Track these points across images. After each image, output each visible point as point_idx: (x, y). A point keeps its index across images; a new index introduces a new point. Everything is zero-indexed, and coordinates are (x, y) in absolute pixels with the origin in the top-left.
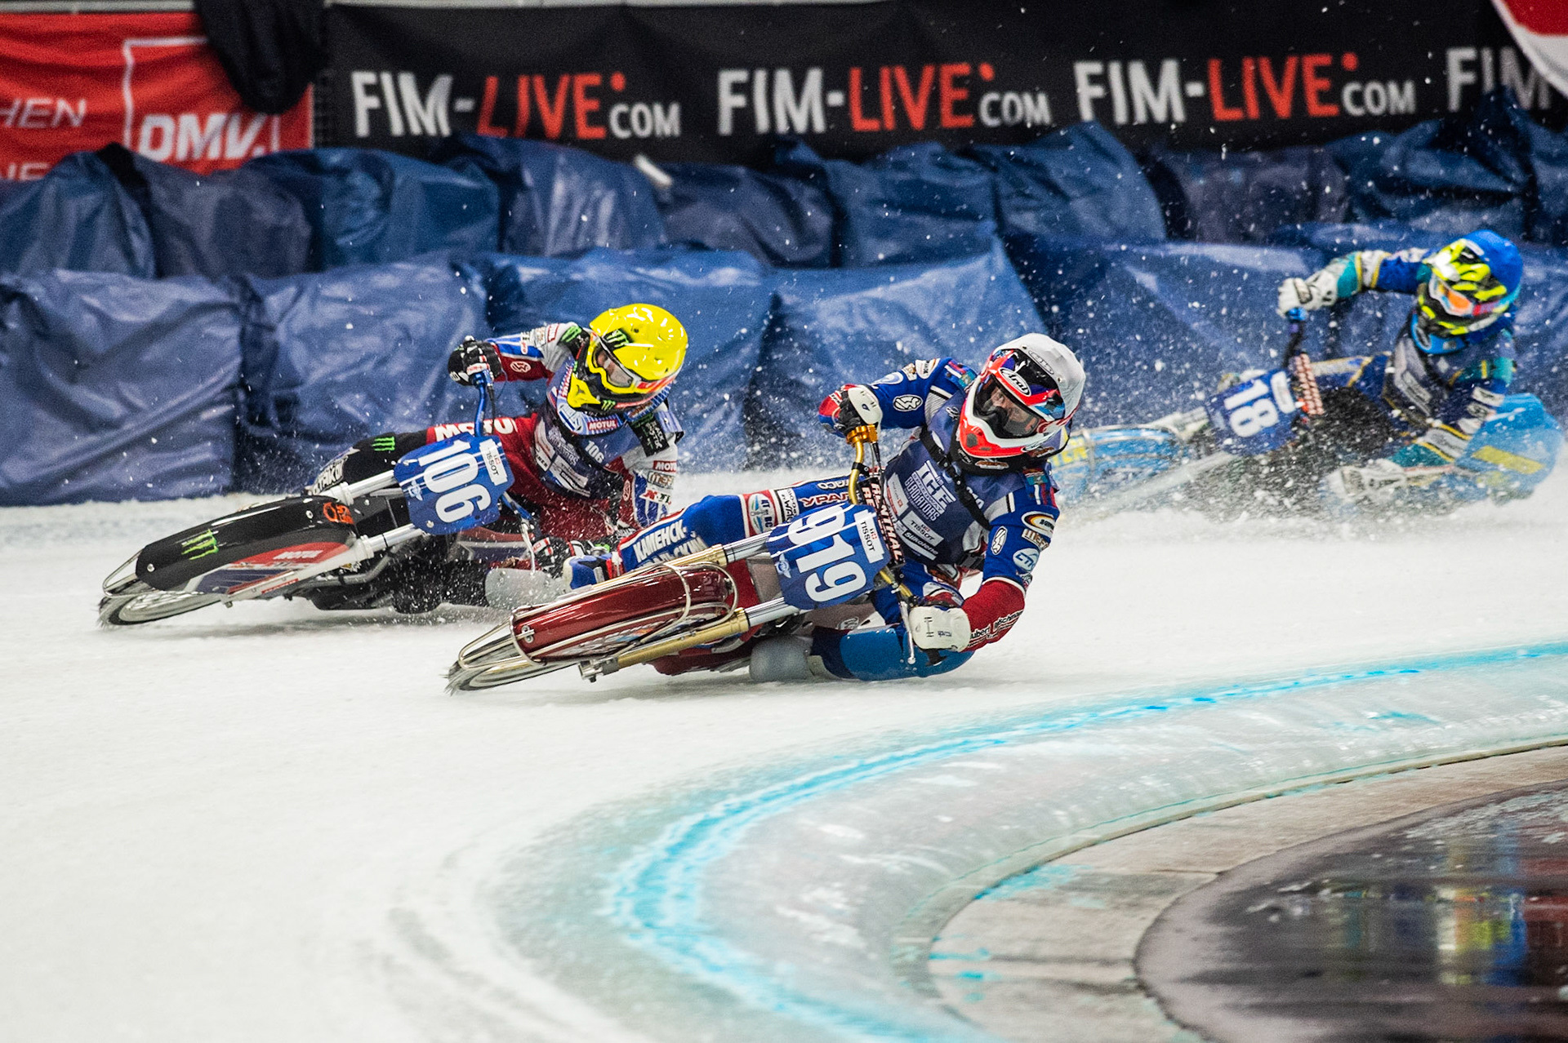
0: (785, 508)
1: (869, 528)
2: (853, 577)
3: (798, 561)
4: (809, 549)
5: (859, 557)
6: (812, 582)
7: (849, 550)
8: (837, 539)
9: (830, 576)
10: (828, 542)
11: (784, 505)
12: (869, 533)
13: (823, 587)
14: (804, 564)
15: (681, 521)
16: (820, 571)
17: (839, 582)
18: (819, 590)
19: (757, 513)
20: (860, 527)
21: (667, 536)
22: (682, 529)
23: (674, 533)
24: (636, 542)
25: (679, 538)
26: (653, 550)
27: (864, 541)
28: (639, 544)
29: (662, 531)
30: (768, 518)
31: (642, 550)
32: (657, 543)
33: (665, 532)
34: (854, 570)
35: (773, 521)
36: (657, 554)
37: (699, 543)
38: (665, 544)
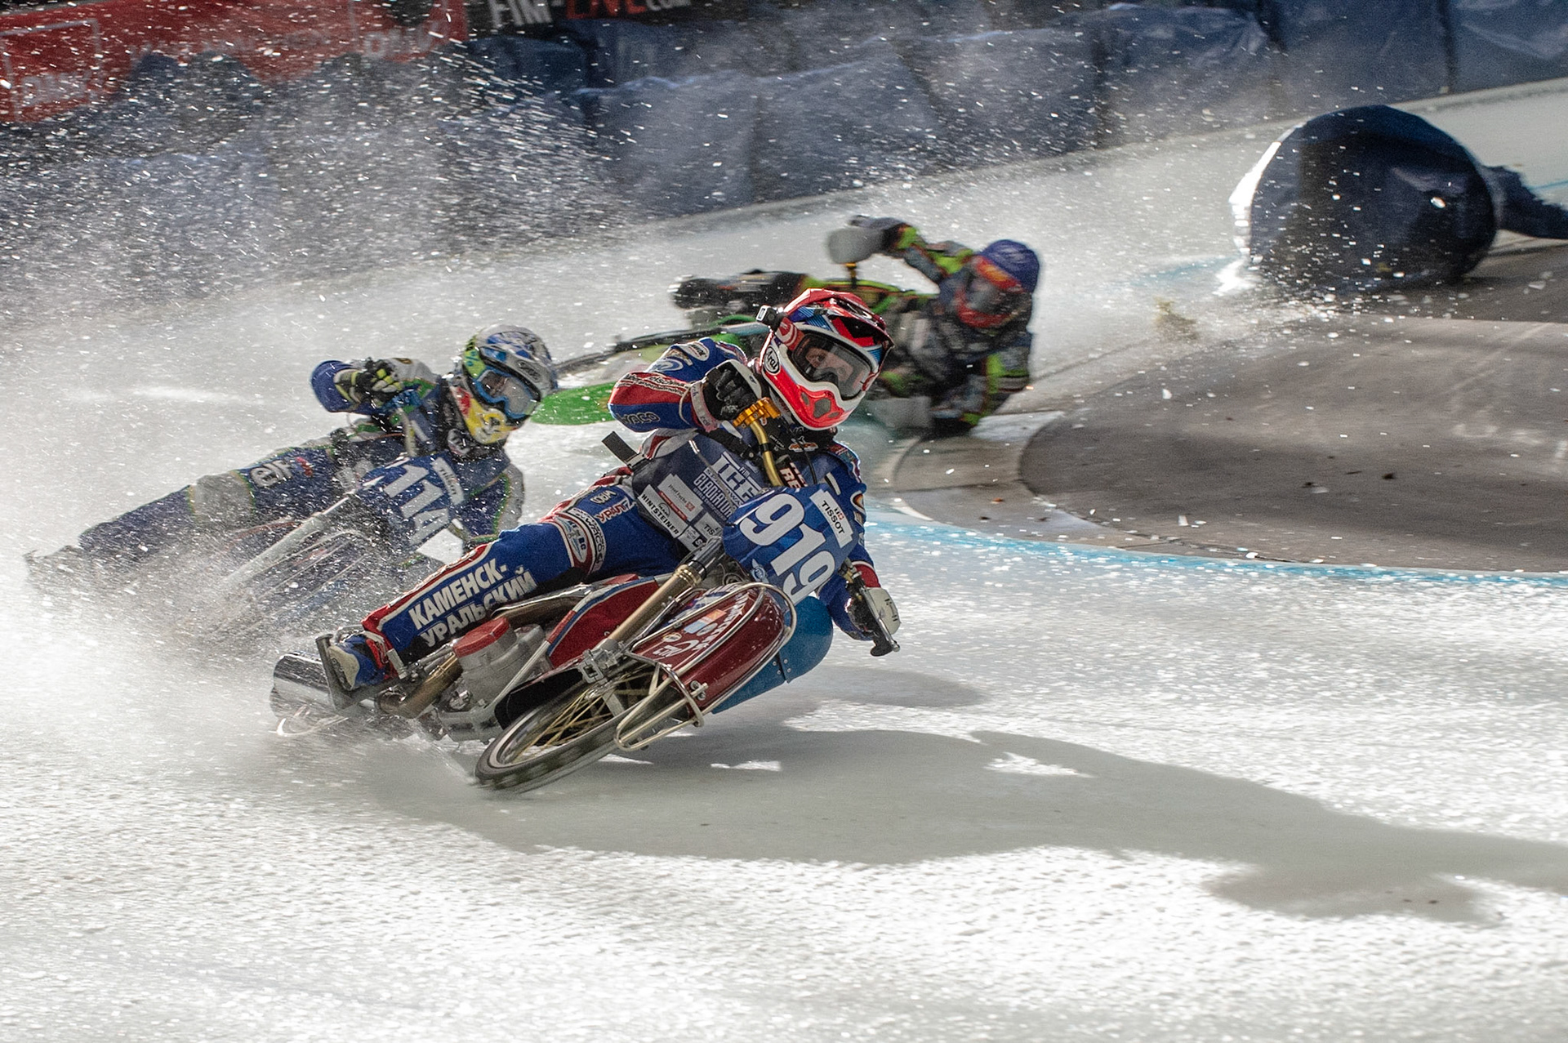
0: (590, 526)
11: (588, 524)
12: (835, 514)
18: (794, 592)
19: (572, 535)
20: (823, 510)
21: (472, 584)
22: (498, 568)
23: (484, 577)
24: (412, 606)
25: (493, 581)
26: (448, 608)
27: (832, 524)
28: (418, 607)
29: (463, 579)
30: (582, 540)
31: (423, 613)
32: (457, 596)
33: (468, 580)
34: (827, 559)
35: (585, 543)
36: (454, 611)
37: (525, 580)
38: (470, 595)
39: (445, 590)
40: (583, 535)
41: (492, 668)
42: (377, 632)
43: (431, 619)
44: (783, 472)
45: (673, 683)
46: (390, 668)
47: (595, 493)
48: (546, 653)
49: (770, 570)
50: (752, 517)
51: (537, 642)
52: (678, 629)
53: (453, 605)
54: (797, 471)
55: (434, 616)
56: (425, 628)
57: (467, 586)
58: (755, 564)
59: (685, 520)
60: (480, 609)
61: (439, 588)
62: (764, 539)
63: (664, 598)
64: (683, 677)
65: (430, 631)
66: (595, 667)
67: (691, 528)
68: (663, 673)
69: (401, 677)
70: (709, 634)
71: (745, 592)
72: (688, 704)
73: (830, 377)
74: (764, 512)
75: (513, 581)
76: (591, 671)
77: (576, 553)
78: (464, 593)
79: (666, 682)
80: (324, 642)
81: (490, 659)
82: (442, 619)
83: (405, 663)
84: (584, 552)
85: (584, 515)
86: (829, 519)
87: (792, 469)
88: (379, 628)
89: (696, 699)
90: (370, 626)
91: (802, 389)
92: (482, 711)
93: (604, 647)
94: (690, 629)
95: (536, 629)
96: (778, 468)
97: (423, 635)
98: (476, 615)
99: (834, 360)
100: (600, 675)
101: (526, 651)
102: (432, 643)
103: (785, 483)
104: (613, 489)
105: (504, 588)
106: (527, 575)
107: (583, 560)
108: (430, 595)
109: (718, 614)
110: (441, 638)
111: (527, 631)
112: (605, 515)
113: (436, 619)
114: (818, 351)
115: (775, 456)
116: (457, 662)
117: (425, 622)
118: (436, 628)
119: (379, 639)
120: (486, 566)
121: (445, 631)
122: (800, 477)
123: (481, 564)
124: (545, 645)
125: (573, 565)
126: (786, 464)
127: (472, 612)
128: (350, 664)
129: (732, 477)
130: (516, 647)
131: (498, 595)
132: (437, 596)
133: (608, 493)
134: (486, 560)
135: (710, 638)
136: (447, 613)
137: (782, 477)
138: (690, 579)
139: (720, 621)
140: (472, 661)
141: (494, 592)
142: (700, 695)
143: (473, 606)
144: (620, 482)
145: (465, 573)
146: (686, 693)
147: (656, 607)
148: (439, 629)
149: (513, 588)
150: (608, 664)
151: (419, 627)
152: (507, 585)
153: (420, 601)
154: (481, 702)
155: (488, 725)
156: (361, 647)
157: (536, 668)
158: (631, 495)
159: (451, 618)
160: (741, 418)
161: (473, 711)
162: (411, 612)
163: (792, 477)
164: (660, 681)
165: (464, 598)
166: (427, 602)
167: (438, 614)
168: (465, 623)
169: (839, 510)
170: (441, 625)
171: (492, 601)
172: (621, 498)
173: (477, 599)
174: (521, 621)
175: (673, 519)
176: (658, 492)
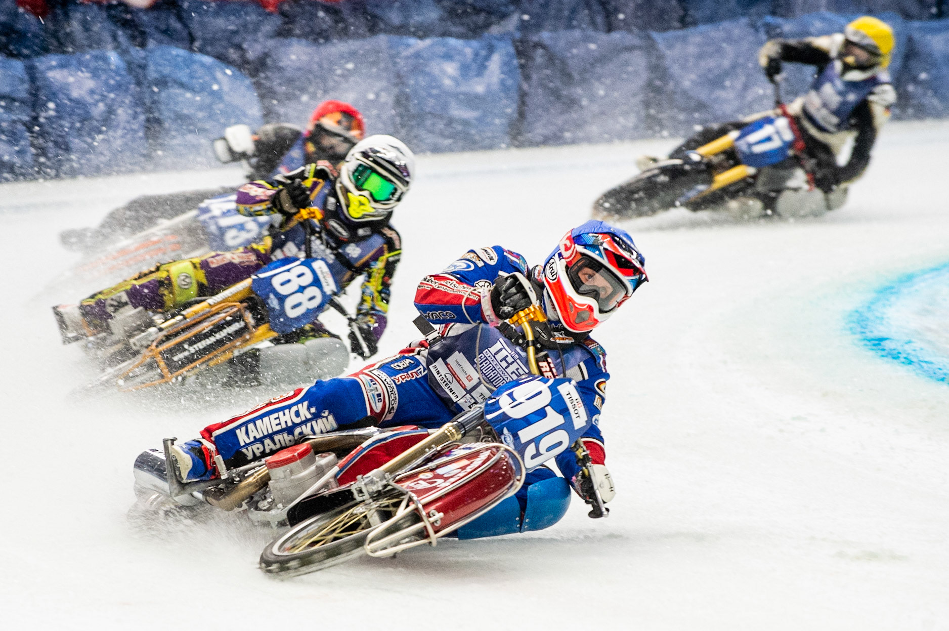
0: (387, 385)
1: (574, 398)
2: (560, 443)
3: (520, 433)
4: (527, 421)
5: (568, 426)
6: (531, 450)
7: (560, 420)
8: (549, 410)
9: (545, 444)
10: (541, 414)
11: (386, 383)
12: (575, 402)
13: (538, 454)
14: (525, 435)
15: (306, 403)
16: (537, 440)
17: (549, 449)
18: (533, 457)
19: (371, 390)
20: (566, 398)
21: (287, 418)
22: (308, 409)
23: (297, 414)
24: (239, 427)
25: (304, 419)
26: (266, 433)
27: (572, 410)
28: (243, 429)
29: (281, 413)
30: (379, 395)
31: (247, 433)
32: (274, 426)
33: (284, 415)
34: (563, 436)
35: (382, 397)
36: (271, 436)
37: (328, 422)
38: (284, 426)
39: (266, 419)
40: (380, 391)
41: (292, 480)
42: (211, 442)
43: (252, 439)
44: (541, 364)
45: (417, 509)
46: (215, 472)
47: (396, 361)
48: (335, 476)
49: (516, 437)
50: (510, 395)
51: (330, 466)
52: (432, 470)
53: (270, 432)
54: (552, 365)
55: (255, 437)
56: (247, 445)
57: (283, 419)
58: (505, 431)
59: (465, 389)
60: (291, 437)
61: (261, 417)
62: (517, 414)
63: (429, 446)
64: (425, 506)
65: (250, 448)
66: (364, 490)
67: (468, 396)
68: (410, 500)
69: (223, 477)
70: (452, 477)
71: (487, 449)
72: (425, 527)
73: (594, 293)
74: (520, 392)
75: (319, 421)
76: (360, 491)
77: (373, 405)
78: (280, 424)
79: (412, 507)
80: (169, 442)
81: (292, 472)
82: (261, 440)
83: (228, 469)
84: (380, 405)
85: (384, 376)
86: (570, 406)
87: (549, 363)
88: (213, 439)
89: (432, 524)
90: (207, 435)
91: (571, 300)
92: (280, 512)
93: (374, 475)
94: (439, 471)
95: (332, 457)
96: (537, 361)
97: (244, 450)
98: (287, 442)
99: (600, 281)
100: (367, 496)
101: (321, 471)
102: (250, 456)
103: (542, 373)
104: (411, 358)
105: (312, 425)
106: (331, 418)
107: (378, 410)
108: (253, 421)
109: (465, 462)
110: (258, 453)
111: (325, 457)
112: (400, 378)
113: (256, 440)
114: (589, 271)
115: (537, 351)
116: (268, 474)
117: (248, 441)
118: (255, 447)
119: (211, 447)
120: (300, 405)
121: (261, 449)
122: (554, 370)
123: (296, 404)
124: (336, 469)
125: (369, 414)
126: (545, 358)
127: (285, 438)
128: (186, 462)
129: (504, 359)
130: (313, 468)
131: (306, 429)
132: (259, 422)
133: (408, 361)
134: (301, 401)
135: (452, 480)
136: (265, 437)
137: (539, 368)
138: (452, 434)
139: (463, 468)
140: (278, 473)
141: (303, 427)
142: (436, 521)
143: (285, 435)
144: (419, 353)
145: (282, 409)
146: (425, 518)
147: (421, 452)
148: (257, 448)
149: (319, 425)
150: (375, 488)
151: (242, 444)
152: (314, 423)
153: (246, 424)
154: (280, 506)
155: (282, 524)
156: (197, 451)
157: (326, 486)
158: (425, 364)
159: (267, 441)
160: (515, 318)
161: (273, 512)
162: (238, 431)
163: (548, 369)
164: (408, 506)
165: (279, 428)
166: (251, 426)
167: (258, 437)
168: (278, 446)
169: (579, 400)
170: (259, 445)
171: (301, 433)
172: (417, 366)
173: (290, 430)
174: (320, 449)
175: (455, 386)
176: (447, 364)
